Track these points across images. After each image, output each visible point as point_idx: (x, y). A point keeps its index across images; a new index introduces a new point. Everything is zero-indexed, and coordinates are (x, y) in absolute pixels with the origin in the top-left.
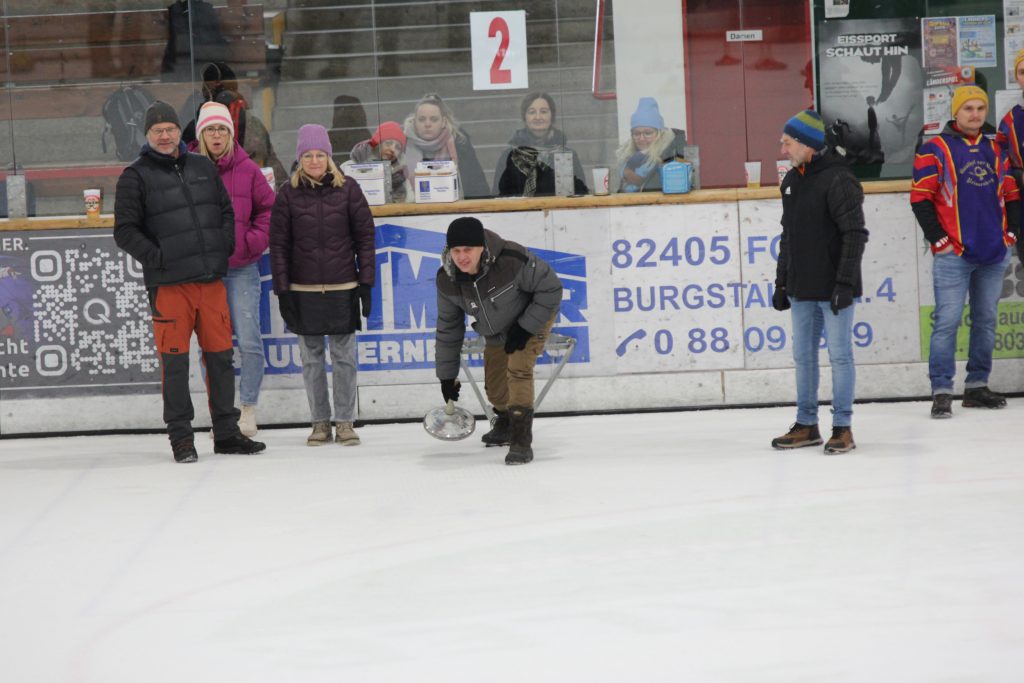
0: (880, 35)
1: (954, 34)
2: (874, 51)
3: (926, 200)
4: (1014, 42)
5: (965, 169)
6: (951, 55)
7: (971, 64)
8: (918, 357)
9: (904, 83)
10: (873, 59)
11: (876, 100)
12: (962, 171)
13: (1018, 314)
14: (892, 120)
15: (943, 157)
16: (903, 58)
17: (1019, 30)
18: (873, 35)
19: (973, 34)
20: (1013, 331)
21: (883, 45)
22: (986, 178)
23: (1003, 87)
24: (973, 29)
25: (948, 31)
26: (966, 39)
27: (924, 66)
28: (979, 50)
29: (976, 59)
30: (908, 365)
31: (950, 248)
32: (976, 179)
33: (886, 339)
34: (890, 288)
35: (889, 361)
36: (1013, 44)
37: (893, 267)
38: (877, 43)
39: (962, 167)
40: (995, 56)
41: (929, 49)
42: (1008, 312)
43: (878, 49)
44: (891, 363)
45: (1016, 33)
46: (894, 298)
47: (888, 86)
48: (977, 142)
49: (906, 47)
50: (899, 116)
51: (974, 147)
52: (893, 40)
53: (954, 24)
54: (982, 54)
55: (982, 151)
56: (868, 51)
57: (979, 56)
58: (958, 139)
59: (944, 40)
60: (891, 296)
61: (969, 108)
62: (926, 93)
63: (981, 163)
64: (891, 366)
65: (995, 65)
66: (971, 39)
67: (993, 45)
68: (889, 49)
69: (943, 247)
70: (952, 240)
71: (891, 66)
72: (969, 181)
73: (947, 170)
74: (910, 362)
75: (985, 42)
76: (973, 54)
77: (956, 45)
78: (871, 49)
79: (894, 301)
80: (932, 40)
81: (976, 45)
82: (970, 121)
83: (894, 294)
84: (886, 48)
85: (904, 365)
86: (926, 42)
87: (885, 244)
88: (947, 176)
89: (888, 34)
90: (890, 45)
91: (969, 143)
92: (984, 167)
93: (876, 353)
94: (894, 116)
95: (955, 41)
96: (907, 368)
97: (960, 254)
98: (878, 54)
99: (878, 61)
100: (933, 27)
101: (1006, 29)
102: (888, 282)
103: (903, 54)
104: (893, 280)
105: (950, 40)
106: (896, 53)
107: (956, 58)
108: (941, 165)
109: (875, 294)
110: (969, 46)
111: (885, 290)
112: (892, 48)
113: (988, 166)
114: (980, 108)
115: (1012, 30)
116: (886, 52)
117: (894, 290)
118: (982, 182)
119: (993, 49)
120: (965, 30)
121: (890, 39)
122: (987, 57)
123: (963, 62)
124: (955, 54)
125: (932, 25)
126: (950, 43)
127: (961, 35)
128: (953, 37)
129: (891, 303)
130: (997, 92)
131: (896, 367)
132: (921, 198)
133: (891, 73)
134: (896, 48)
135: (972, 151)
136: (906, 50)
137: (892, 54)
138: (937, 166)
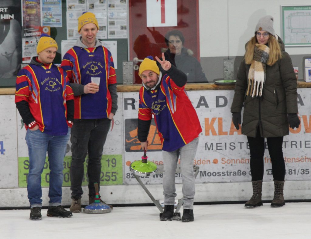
1: (39, 9)
3: (23, 101)
4: (72, 14)
5: (44, 82)
6: (37, 20)
7: (48, 25)
8: (16, 184)
12: (42, 84)
14: (5, 54)
15: (31, 76)
16: (11, 21)
17: (74, 8)
19: (49, 9)
22: (56, 87)
23: (65, 39)
24: (49, 6)
25: (36, 7)
26: (45, 12)
27: (22, 25)
28: (53, 18)
30: (11, 189)
31: (36, 128)
32: (50, 88)
34: (2, 147)
36: (71, 15)
37: (4, 136)
39: (42, 81)
40: (61, 22)
41: (26, 16)
42: (66, 162)
44: (2, 188)
45: (73, 9)
46: (4, 152)
47: (2, 35)
48: (50, 68)
49: (13, 15)
50: (8, 53)
51: (48, 70)
52: (6, 11)
53: (39, 3)
54: (54, 20)
57: (52, 21)
58: (39, 66)
59: (34, 12)
60: (2, 151)
62: (24, 41)
63: (53, 79)
64: (1, 190)
65: (61, 26)
66: (48, 12)
67: (60, 15)
68: (3, 16)
69: (32, 127)
71: (4, 25)
72: (46, 89)
73: (34, 83)
75: (56, 13)
76: (49, 20)
79: (4, 154)
80: (27, 11)
81: (51, 15)
83: (4, 150)
85: (9, 189)
86: (24, 12)
88: (34, 87)
89: (3, 7)
92: (54, 81)
94: (6, 53)
95: (39, 13)
96: (11, 191)
97: (43, 131)
100: (28, 4)
101: (67, 6)
102: (1, 143)
103: (11, 19)
104: (4, 143)
105: (37, 12)
106: (7, 18)
107: (40, 22)
108: (30, 81)
110: (47, 15)
112: (5, 15)
113: (57, 80)
115: (70, 7)
117: (4, 148)
118: (54, 89)
119: (60, 18)
120: (45, 6)
121: (4, 10)
122: (57, 22)
123: (44, 24)
124: (40, 20)
125: (27, 3)
126: (37, 13)
127: (43, 9)
128: (38, 10)
129: (2, 155)
130: (62, 41)
131: (5, 191)
132: (21, 100)
133: (5, 29)
134: (7, 15)
135: (47, 72)
136: (13, 17)
137: (5, 18)
138: (27, 81)
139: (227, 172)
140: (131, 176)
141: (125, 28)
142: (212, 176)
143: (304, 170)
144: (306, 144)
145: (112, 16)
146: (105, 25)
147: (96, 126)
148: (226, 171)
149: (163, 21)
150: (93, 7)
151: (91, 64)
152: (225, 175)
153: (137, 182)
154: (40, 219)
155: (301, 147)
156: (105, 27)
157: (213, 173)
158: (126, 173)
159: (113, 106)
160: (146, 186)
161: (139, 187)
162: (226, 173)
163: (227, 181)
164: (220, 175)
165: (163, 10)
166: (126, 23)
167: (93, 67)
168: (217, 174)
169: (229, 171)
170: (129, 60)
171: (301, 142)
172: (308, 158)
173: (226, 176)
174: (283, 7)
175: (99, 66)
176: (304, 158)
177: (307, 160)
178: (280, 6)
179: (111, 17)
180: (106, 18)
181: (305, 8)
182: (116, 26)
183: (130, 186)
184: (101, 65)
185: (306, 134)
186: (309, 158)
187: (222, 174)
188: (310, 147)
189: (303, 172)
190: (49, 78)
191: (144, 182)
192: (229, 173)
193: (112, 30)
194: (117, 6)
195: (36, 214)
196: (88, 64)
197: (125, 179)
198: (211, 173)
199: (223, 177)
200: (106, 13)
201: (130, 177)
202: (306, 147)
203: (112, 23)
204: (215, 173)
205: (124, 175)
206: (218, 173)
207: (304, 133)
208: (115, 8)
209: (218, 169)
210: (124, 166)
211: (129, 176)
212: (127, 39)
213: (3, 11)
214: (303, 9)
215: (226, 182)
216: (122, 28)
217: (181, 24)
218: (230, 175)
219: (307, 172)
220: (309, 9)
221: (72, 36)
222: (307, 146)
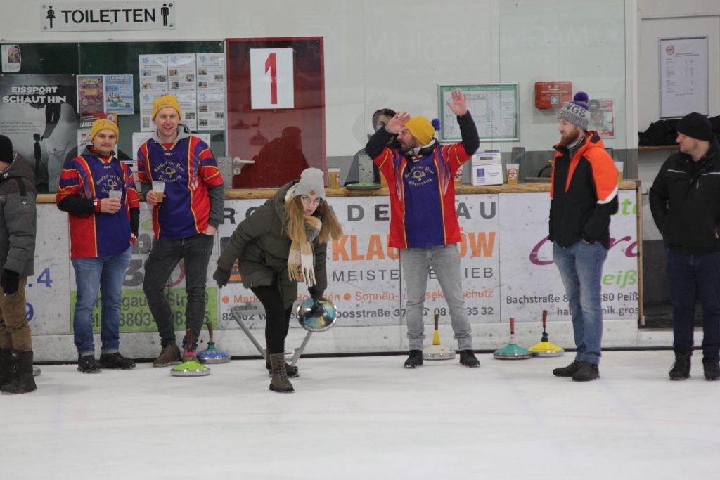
0: (45, 87)
1: (102, 88)
2: (40, 99)
4: (147, 95)
5: (100, 181)
6: (98, 104)
7: (113, 112)
8: (66, 330)
10: (39, 105)
11: (41, 137)
14: (53, 152)
16: (62, 105)
17: (151, 87)
18: (39, 87)
19: (116, 89)
20: (142, 311)
21: (47, 94)
22: (117, 188)
23: (139, 130)
24: (116, 85)
25: (97, 86)
26: (110, 93)
27: (78, 112)
28: (121, 101)
29: (118, 108)
30: (61, 336)
32: (109, 188)
33: (44, 316)
34: (48, 277)
35: (45, 333)
36: (147, 98)
37: (51, 261)
38: (42, 93)
40: (132, 107)
41: (82, 99)
42: (138, 297)
43: (43, 98)
44: (47, 335)
45: (149, 89)
46: (51, 284)
47: (50, 126)
48: (109, 161)
49: (65, 97)
50: (58, 150)
51: (106, 164)
52: (54, 91)
53: (102, 81)
54: (123, 104)
55: (113, 168)
56: (35, 99)
57: (120, 106)
58: (95, 158)
59: (94, 92)
60: (48, 282)
61: (103, 136)
62: (80, 133)
63: (113, 177)
64: (47, 336)
65: (133, 113)
66: (114, 92)
67: (130, 97)
68: (51, 98)
72: (104, 190)
74: (62, 334)
75: (125, 95)
76: (116, 104)
77: (103, 97)
78: (38, 98)
79: (50, 287)
80: (84, 92)
81: (118, 98)
82: (102, 145)
83: (51, 281)
84: (49, 97)
85: (58, 336)
89: (51, 87)
90: (51, 94)
91: (103, 162)
92: (114, 180)
93: (35, 326)
94: (55, 150)
95: (102, 94)
96: (60, 339)
98: (42, 101)
99: (43, 107)
100: (85, 82)
101: (141, 86)
102: (47, 271)
103: (62, 102)
104: (50, 270)
105: (98, 92)
106: (57, 102)
107: (103, 106)
109: (36, 281)
110: (112, 98)
111: (44, 278)
112: (53, 97)
113: (119, 179)
114: (111, 137)
115: (145, 87)
116: (49, 101)
117: (51, 278)
119: (131, 101)
120: (110, 85)
121: (52, 90)
122: (126, 106)
123: (108, 110)
124: (102, 104)
125: (85, 80)
126: (98, 95)
127: (107, 89)
128: (100, 90)
129: (48, 288)
130: (134, 133)
131: (51, 338)
133: (53, 117)
134: (56, 97)
135: (105, 167)
136: (64, 100)
137: (53, 102)
138: (78, 178)
139: (364, 312)
140: (229, 317)
141: (222, 116)
142: (342, 317)
143: (470, 309)
144: (473, 273)
145: (204, 99)
146: (194, 111)
148: (361, 311)
149: (274, 100)
150: (177, 86)
151: (166, 166)
152: (361, 316)
153: (239, 326)
155: (466, 277)
156: (194, 114)
157: (344, 313)
158: (222, 313)
160: (251, 331)
161: (241, 332)
162: (362, 314)
163: (364, 324)
164: (354, 315)
165: (274, 85)
166: (223, 108)
168: (350, 315)
169: (366, 311)
171: (466, 269)
172: (476, 293)
173: (362, 317)
174: (442, 87)
176: (471, 292)
177: (475, 295)
178: (438, 86)
179: (202, 100)
180: (195, 102)
181: (473, 89)
182: (208, 112)
183: (227, 332)
184: (180, 168)
185: (474, 258)
186: (477, 291)
187: (356, 315)
188: (478, 277)
189: (470, 311)
190: (107, 176)
191: (247, 326)
192: (366, 314)
193: (204, 118)
194: (211, 85)
196: (162, 165)
197: (220, 321)
198: (340, 314)
199: (358, 318)
200: (195, 94)
201: (227, 319)
202: (473, 277)
203: (204, 109)
204: (347, 313)
205: (220, 316)
206: (351, 313)
207: (471, 257)
208: (208, 88)
209: (351, 307)
210: (219, 303)
211: (226, 316)
212: (223, 132)
213: (50, 92)
214: (469, 90)
215: (362, 326)
216: (218, 115)
218: (368, 316)
219: (475, 312)
220: (477, 90)
221: (148, 126)
222: (475, 275)
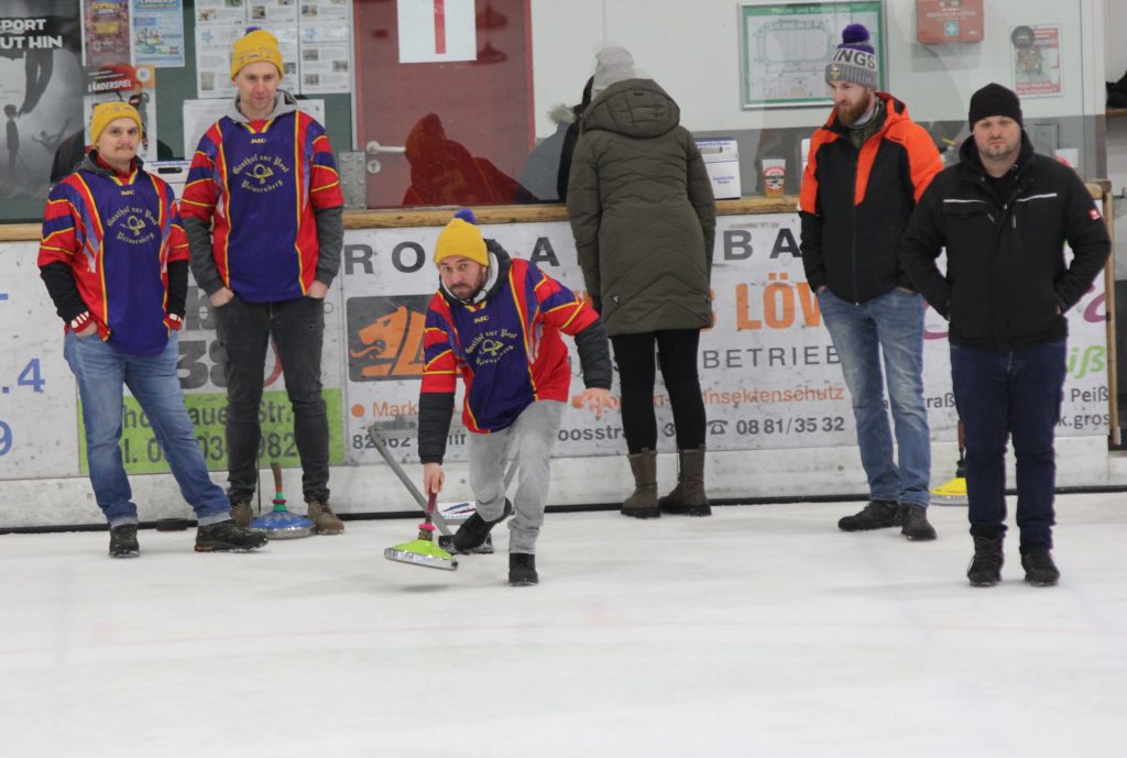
0: (23, 19)
1: (127, 20)
2: (15, 42)
3: (58, 262)
4: (208, 32)
5: (114, 220)
6: (120, 50)
7: (150, 63)
8: (74, 470)
9: (56, 87)
10: (13, 54)
11: (18, 110)
12: (110, 223)
13: (213, 410)
14: (40, 138)
15: (83, 204)
16: (55, 52)
17: (215, 17)
18: (13, 20)
19: (152, 21)
20: (207, 433)
21: (28, 33)
22: (144, 232)
23: (194, 96)
24: (152, 15)
25: (118, 17)
26: (141, 28)
27: (84, 64)
28: (162, 44)
29: (156, 55)
30: (61, 481)
31: (92, 329)
32: (130, 234)
33: (30, 444)
34: (37, 374)
35: (34, 476)
36: (208, 36)
37: (41, 344)
38: (19, 30)
39: (110, 217)
40: (182, 53)
41: (92, 40)
42: (200, 408)
43: (20, 40)
44: (38, 478)
45: (211, 20)
46: (42, 387)
47: (34, 91)
48: (131, 181)
49: (60, 38)
50: (49, 134)
51: (126, 187)
52: (41, 27)
53: (126, 7)
54: (164, 48)
55: (138, 193)
56: (7, 43)
57: (160, 52)
58: (103, 176)
59: (113, 28)
60: (37, 384)
61: (116, 131)
62: (88, 102)
63: (137, 210)
64: (36, 482)
65: (183, 65)
66: (149, 28)
67: (179, 36)
68: (35, 40)
69: (81, 327)
70: (94, 318)
71: (39, 64)
72: (120, 236)
74: (64, 477)
75: (169, 32)
76: (152, 49)
77: (128, 35)
78: (11, 40)
79: (41, 391)
80: (95, 28)
81: (156, 37)
82: (117, 149)
83: (43, 382)
84: (31, 39)
85: (56, 481)
86: (87, 30)
87: (30, 312)
89: (34, 19)
90: (35, 33)
91: (120, 183)
92: (141, 216)
93: (17, 463)
94: (43, 134)
95: (127, 30)
96: (60, 485)
97: (105, 339)
98: (20, 46)
99: (21, 57)
100: (97, 11)
101: (197, 14)
102: (34, 364)
103: (55, 46)
104: (41, 363)
105: (120, 28)
106: (45, 46)
107: (129, 54)
108: (78, 215)
109: (16, 382)
110: (146, 37)
111: (30, 376)
112: (39, 38)
113: (148, 214)
114: (131, 132)
115: (205, 16)
116: (32, 44)
117: (42, 377)
118: (138, 238)
119: (180, 43)
120: (142, 15)
121: (37, 25)
122: (171, 53)
123: (138, 59)
124: (127, 48)
125: (96, 7)
126: (120, 33)
127: (136, 22)
128: (124, 24)
129: (38, 393)
130: (186, 101)
131: (45, 484)
132: (52, 259)
133: (39, 73)
134: (45, 38)
135: (123, 193)
136: (59, 42)
137: (39, 46)
138: (72, 216)
139: (609, 429)
140: (365, 442)
141: (345, 67)
142: (569, 438)
143: (803, 421)
144: (806, 355)
145: (311, 37)
146: (294, 59)
147: (272, 317)
148: (605, 427)
149: (440, 47)
150: (263, 14)
151: (255, 163)
152: (603, 436)
153: (382, 459)
154: (137, 556)
155: (795, 363)
156: (293, 65)
157: (573, 432)
158: (352, 435)
159: (320, 265)
160: (404, 468)
161: (386, 470)
162: (605, 433)
163: (608, 451)
164: (591, 436)
165: (439, 19)
166: (346, 53)
167: (260, 171)
168: (583, 435)
169: (612, 427)
170: (355, 147)
171: (794, 349)
172: (813, 391)
173: (606, 438)
174: (745, 7)
175: (276, 169)
176: (804, 390)
177: (810, 395)
178: (738, 5)
179: (308, 39)
180: (295, 41)
181: (802, 10)
182: (320, 61)
183: (360, 469)
184: (282, 165)
185: (808, 328)
186: (815, 389)
187: (595, 435)
188: (817, 363)
189: (802, 425)
190: (127, 210)
191: (397, 459)
192: (612, 433)
193: (312, 72)
194: (324, 11)
195: (126, 541)
196: (247, 161)
197: (348, 449)
198: (567, 433)
199: (600, 442)
200: (295, 29)
201: (361, 444)
202: (807, 363)
203: (312, 55)
204: (578, 431)
205: (348, 440)
206: (585, 432)
207: (803, 327)
208: (319, 16)
209: (585, 422)
210: (347, 417)
211: (360, 441)
212: (349, 95)
213: (33, 28)
214: (795, 13)
215: (606, 455)
216: (338, 66)
217: (487, 54)
218: (616, 437)
219: (812, 427)
220: (810, 13)
221: (211, 89)
222: (810, 359)
